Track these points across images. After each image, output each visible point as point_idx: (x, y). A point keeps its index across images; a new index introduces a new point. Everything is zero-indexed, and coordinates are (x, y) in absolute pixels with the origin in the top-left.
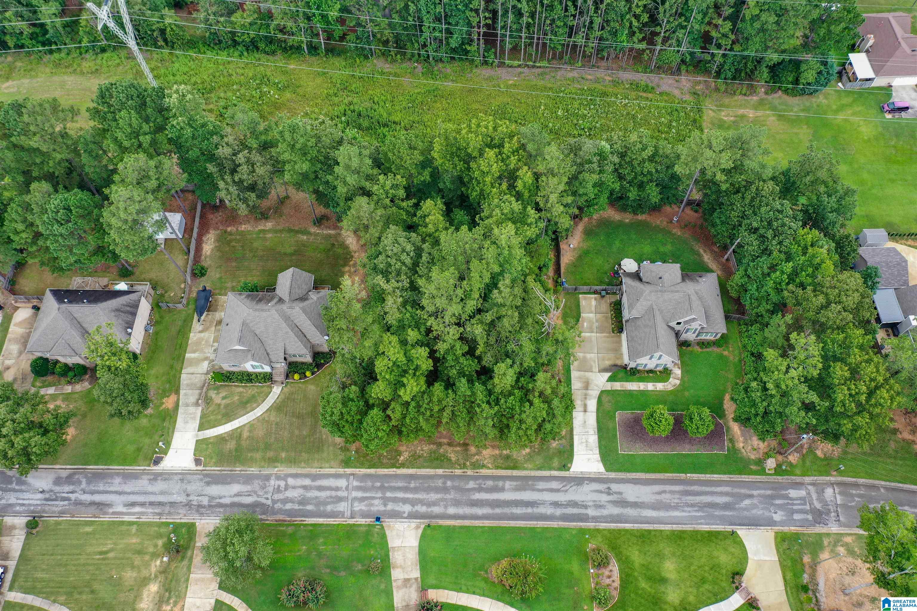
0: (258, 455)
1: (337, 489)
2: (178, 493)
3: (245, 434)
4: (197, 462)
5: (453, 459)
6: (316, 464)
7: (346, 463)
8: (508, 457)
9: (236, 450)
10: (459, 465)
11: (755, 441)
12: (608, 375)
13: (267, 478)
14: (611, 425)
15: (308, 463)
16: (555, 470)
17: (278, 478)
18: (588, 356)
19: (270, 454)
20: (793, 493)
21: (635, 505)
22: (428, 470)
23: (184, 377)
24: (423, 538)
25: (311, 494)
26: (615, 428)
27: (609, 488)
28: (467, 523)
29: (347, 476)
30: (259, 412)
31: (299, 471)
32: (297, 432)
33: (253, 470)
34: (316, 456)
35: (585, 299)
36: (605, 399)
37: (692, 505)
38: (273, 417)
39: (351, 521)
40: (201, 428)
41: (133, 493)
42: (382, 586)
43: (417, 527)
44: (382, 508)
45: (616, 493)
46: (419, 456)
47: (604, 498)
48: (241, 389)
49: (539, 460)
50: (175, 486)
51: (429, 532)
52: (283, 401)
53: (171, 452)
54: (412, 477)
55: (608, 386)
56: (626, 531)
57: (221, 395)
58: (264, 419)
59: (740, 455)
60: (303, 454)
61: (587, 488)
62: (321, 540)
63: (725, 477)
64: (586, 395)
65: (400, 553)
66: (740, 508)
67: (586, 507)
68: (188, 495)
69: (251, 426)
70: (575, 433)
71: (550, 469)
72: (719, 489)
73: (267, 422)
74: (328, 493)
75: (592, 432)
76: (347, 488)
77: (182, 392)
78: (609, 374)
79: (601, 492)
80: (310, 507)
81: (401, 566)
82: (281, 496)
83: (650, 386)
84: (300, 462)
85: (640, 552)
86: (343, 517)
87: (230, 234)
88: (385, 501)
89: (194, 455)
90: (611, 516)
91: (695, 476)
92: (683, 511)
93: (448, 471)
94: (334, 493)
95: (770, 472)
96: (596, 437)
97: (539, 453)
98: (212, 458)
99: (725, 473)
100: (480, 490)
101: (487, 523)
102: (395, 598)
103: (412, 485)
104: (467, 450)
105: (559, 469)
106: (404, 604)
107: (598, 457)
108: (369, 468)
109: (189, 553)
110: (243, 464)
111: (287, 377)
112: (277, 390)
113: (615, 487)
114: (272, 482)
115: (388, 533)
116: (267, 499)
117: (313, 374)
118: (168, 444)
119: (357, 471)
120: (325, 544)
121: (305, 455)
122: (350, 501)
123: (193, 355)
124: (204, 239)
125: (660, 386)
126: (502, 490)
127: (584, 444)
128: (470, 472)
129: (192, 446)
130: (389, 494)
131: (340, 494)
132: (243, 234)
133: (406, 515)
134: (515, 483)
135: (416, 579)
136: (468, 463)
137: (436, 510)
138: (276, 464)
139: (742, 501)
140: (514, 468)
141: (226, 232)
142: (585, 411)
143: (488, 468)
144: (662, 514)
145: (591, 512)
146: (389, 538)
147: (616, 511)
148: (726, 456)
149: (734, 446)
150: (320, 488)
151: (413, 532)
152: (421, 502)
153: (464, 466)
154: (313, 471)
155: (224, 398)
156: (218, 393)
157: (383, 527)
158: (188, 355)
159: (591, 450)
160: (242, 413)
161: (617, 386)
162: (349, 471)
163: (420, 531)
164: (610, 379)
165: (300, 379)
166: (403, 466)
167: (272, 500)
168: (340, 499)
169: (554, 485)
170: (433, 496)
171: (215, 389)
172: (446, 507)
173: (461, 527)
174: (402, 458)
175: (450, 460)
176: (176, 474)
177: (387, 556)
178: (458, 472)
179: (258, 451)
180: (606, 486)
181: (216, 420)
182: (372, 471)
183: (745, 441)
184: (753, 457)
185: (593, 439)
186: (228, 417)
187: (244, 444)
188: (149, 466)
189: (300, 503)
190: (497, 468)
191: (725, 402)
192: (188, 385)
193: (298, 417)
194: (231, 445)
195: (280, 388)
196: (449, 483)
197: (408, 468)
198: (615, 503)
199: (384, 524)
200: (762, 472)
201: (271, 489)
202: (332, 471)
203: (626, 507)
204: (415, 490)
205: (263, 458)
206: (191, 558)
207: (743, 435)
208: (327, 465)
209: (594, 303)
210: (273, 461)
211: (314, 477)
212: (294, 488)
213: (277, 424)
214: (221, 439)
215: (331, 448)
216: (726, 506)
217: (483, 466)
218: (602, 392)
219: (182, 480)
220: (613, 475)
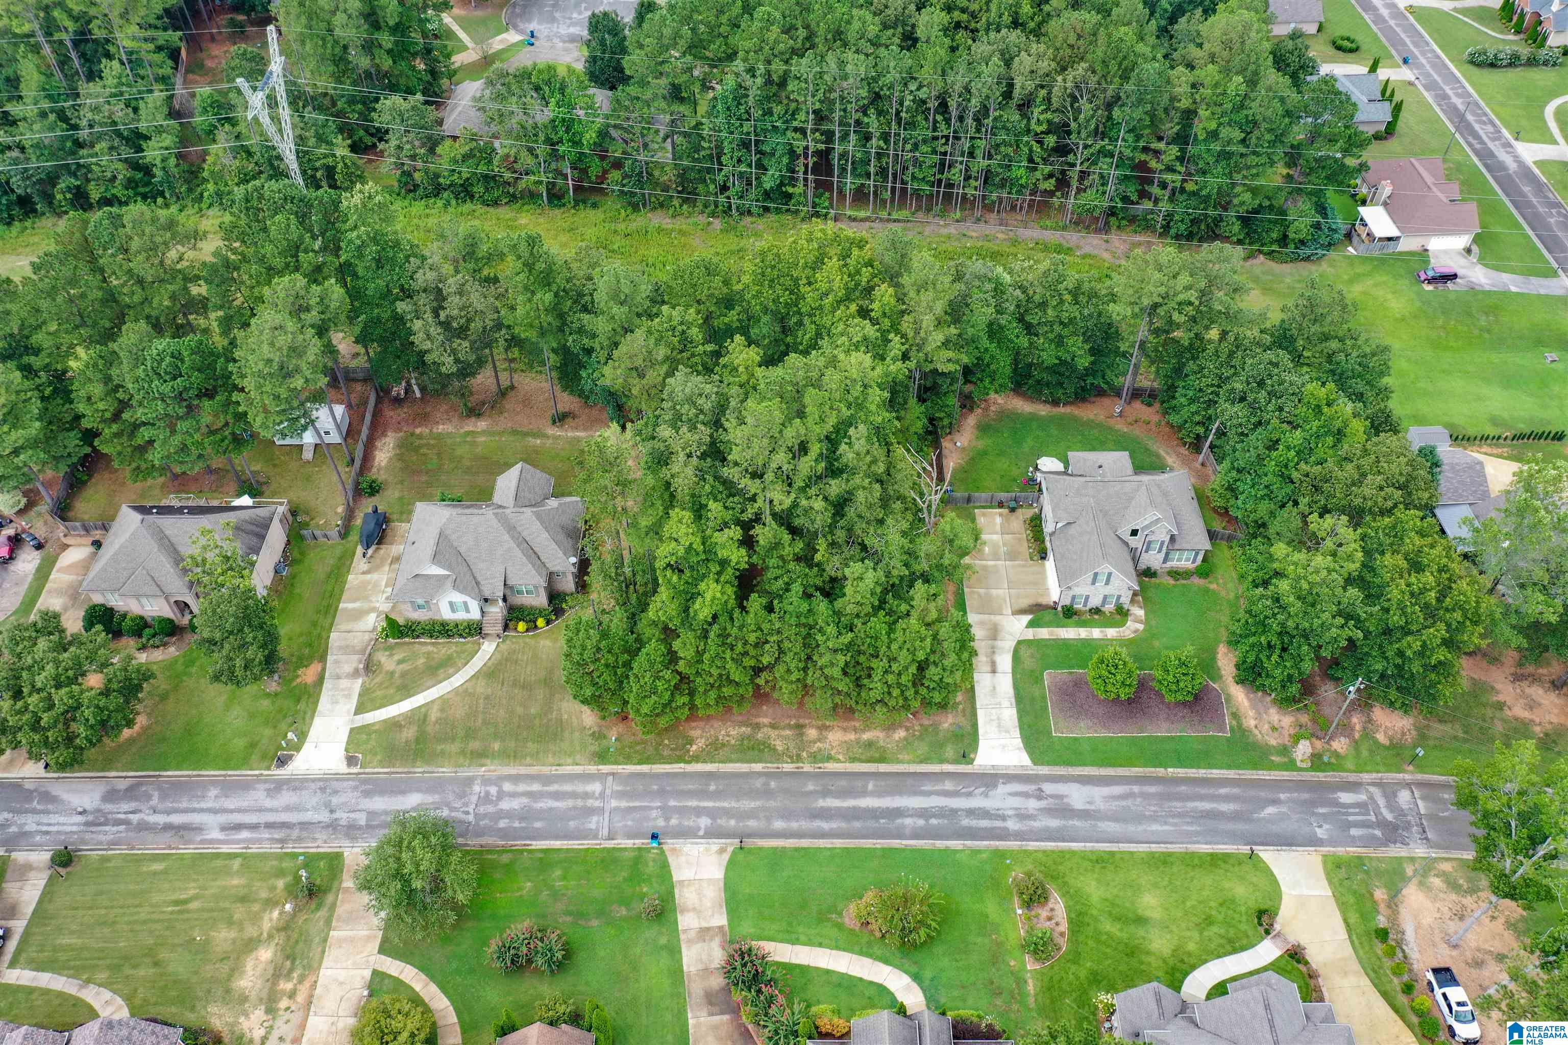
0: (454, 748)
1: (586, 796)
2: (315, 809)
3: (434, 715)
4: (351, 761)
5: (780, 748)
6: (551, 759)
7: (602, 757)
8: (870, 744)
9: (417, 741)
10: (791, 757)
11: (1274, 715)
12: (1027, 618)
13: (470, 781)
14: (1037, 693)
15: (536, 756)
16: (948, 762)
17: (486, 781)
18: (994, 592)
19: (475, 745)
20: (1346, 797)
21: (1085, 815)
22: (738, 765)
23: (335, 638)
24: (731, 865)
25: (541, 805)
26: (1044, 698)
27: (1040, 790)
28: (805, 843)
29: (602, 777)
30: (458, 680)
31: (523, 770)
32: (520, 710)
33: (445, 771)
34: (551, 747)
35: (984, 515)
36: (1025, 653)
37: (1180, 815)
38: (481, 688)
39: (610, 844)
40: (360, 709)
41: (239, 811)
42: (663, 941)
43: (722, 851)
44: (661, 823)
45: (1052, 796)
46: (723, 745)
47: (1033, 804)
48: (430, 648)
49: (922, 748)
50: (310, 798)
51: (741, 857)
52: (500, 663)
53: (307, 747)
54: (710, 775)
55: (1030, 634)
56: (1073, 853)
57: (396, 657)
58: (466, 691)
59: (1251, 739)
60: (530, 744)
61: (1003, 789)
62: (558, 872)
63: (1231, 774)
64: (994, 647)
65: (692, 889)
66: (1259, 820)
67: (1004, 818)
68: (332, 811)
69: (444, 702)
70: (978, 705)
71: (942, 761)
72: (1223, 791)
73: (471, 695)
74: (570, 803)
75: (1006, 703)
76: (602, 795)
77: (330, 658)
78: (1030, 617)
79: (1026, 795)
80: (538, 825)
81: (694, 909)
82: (491, 809)
83: (1096, 633)
84: (524, 757)
85: (1098, 881)
86: (595, 837)
87: (420, 437)
88: (667, 812)
89: (346, 750)
90: (1047, 829)
91: (1181, 772)
92: (1166, 823)
93: (771, 767)
94: (580, 803)
95: (1304, 765)
96: (1014, 711)
97: (921, 738)
98: (375, 754)
99: (1229, 767)
100: (825, 793)
101: (838, 843)
102: (685, 960)
103: (712, 788)
104: (802, 735)
105: (955, 762)
106: (700, 967)
107: (1019, 742)
108: (640, 763)
109: (330, 898)
110: (428, 763)
111: (506, 627)
112: (488, 648)
113: (1049, 788)
114: (477, 788)
115: (671, 860)
116: (467, 813)
117: (548, 623)
118: (303, 736)
119: (619, 768)
120: (564, 878)
121: (531, 746)
122: (607, 815)
123: (350, 606)
124: (378, 444)
125: (1111, 633)
126: (864, 793)
127: (995, 724)
128: (807, 768)
129: (344, 737)
130: (672, 803)
131: (590, 803)
132: (439, 437)
133: (701, 833)
134: (883, 784)
135: (721, 928)
136: (804, 754)
137: (752, 824)
138: (484, 761)
139: (1263, 808)
140: (882, 760)
141: (412, 434)
142: (994, 671)
143: (839, 761)
144: (1131, 829)
145: (1012, 825)
146: (673, 868)
147: (1054, 823)
148: (1228, 740)
149: (1240, 725)
150: (557, 796)
151: (714, 858)
152: (729, 813)
153: (799, 758)
154: (546, 770)
155: (400, 662)
156: (391, 655)
157: (662, 852)
158: (341, 606)
159: (1007, 731)
160: (430, 683)
161: (1044, 633)
162: (605, 769)
163: (726, 857)
164: (1031, 624)
165: (527, 630)
166: (696, 759)
167: (476, 815)
168: (591, 811)
169: (948, 785)
170: (748, 804)
171: (386, 649)
172: (769, 819)
173: (797, 849)
174: (694, 747)
175: (775, 750)
176: (313, 780)
177: (671, 894)
178: (788, 767)
179: (453, 739)
180: (1034, 787)
181: (385, 697)
182: (645, 768)
183: (1258, 717)
184: (1273, 742)
185: (1010, 714)
186: (406, 690)
187: (429, 729)
188: (269, 768)
189: (522, 819)
190: (853, 760)
191: (1219, 656)
192: (340, 648)
193: (523, 687)
194: (409, 733)
195: (494, 645)
196: (773, 784)
197: (704, 762)
198: (1050, 812)
199: (665, 847)
200: (1291, 765)
201: (474, 799)
202: (578, 769)
203: (1072, 818)
204: (717, 795)
205: (463, 753)
206: (333, 906)
207: (1253, 706)
208: (569, 761)
209: (998, 520)
210: (479, 756)
211: (547, 780)
212: (513, 795)
213: (487, 698)
214: (394, 725)
215: (577, 734)
216: (1235, 817)
217: (830, 758)
218: (1020, 643)
219: (323, 790)
220: (1044, 770)
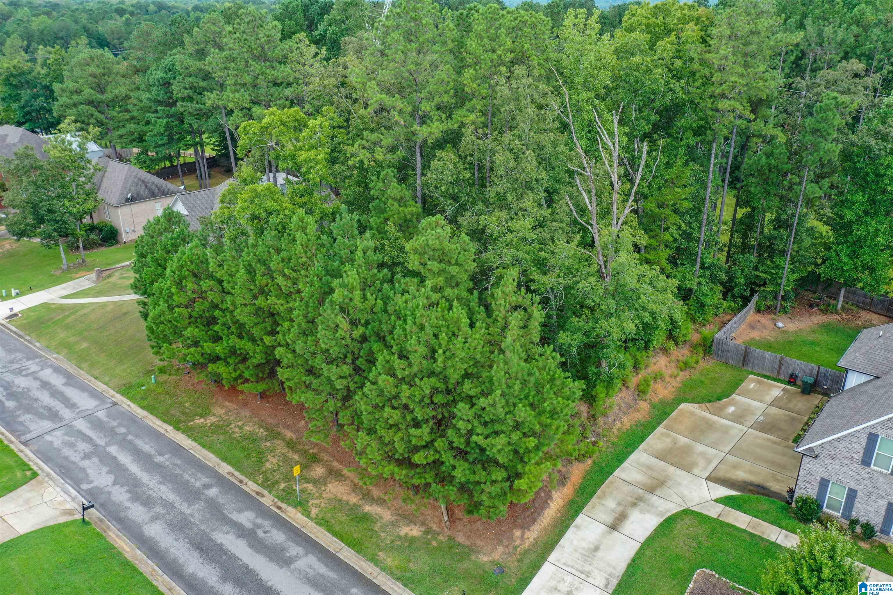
0: (64, 335)
1: (72, 406)
3: (87, 311)
4: (12, 316)
5: (268, 465)
6: (99, 372)
7: (129, 389)
8: (364, 519)
10: (266, 479)
12: (726, 492)
13: (33, 357)
17: (41, 362)
18: (700, 448)
19: (75, 339)
22: (211, 456)
24: (49, 531)
25: (38, 393)
29: (106, 401)
31: (72, 369)
33: (38, 345)
34: (112, 364)
35: (760, 382)
36: (686, 528)
39: (16, 446)
43: (69, 512)
44: (76, 457)
46: (225, 433)
49: (421, 565)
51: (71, 531)
54: (177, 450)
55: (714, 511)
57: (124, 275)
60: (103, 355)
64: (640, 499)
70: (552, 558)
74: (54, 403)
75: (598, 579)
76: (83, 412)
78: (732, 492)
82: (9, 377)
86: (20, 436)
88: (97, 453)
89: (21, 311)
93: (237, 476)
94: (59, 407)
97: (433, 553)
98: (26, 319)
100: (247, 534)
103: (160, 459)
108: (143, 408)
110: (39, 336)
114: (29, 363)
115: (24, 489)
118: (20, 295)
119: (126, 403)
121: (102, 357)
122: (58, 426)
128: (267, 499)
129: (36, 304)
130: (113, 449)
131: (65, 412)
133: (85, 487)
134: (323, 569)
136: (283, 485)
137: (137, 511)
138: (64, 351)
140: (356, 544)
142: (614, 527)
143: (307, 514)
146: (11, 495)
151: (53, 513)
152: (135, 487)
154: (84, 376)
157: (32, 479)
161: (742, 520)
162: (118, 398)
163: (63, 521)
164: (726, 501)
166: (189, 432)
168: (53, 417)
170: (163, 492)
172: (156, 518)
174: (202, 420)
175: (261, 463)
178: (251, 487)
179: (71, 330)
182: (141, 413)
187: (71, 318)
189: (12, 395)
190: (323, 522)
196: (213, 492)
197: (190, 436)
199: (40, 477)
201: (15, 367)
202: (102, 388)
204: (154, 467)
205: (62, 340)
208: (107, 379)
209: (775, 393)
210: (67, 346)
211: (73, 383)
212: (37, 378)
217: (302, 506)
218: (687, 512)
